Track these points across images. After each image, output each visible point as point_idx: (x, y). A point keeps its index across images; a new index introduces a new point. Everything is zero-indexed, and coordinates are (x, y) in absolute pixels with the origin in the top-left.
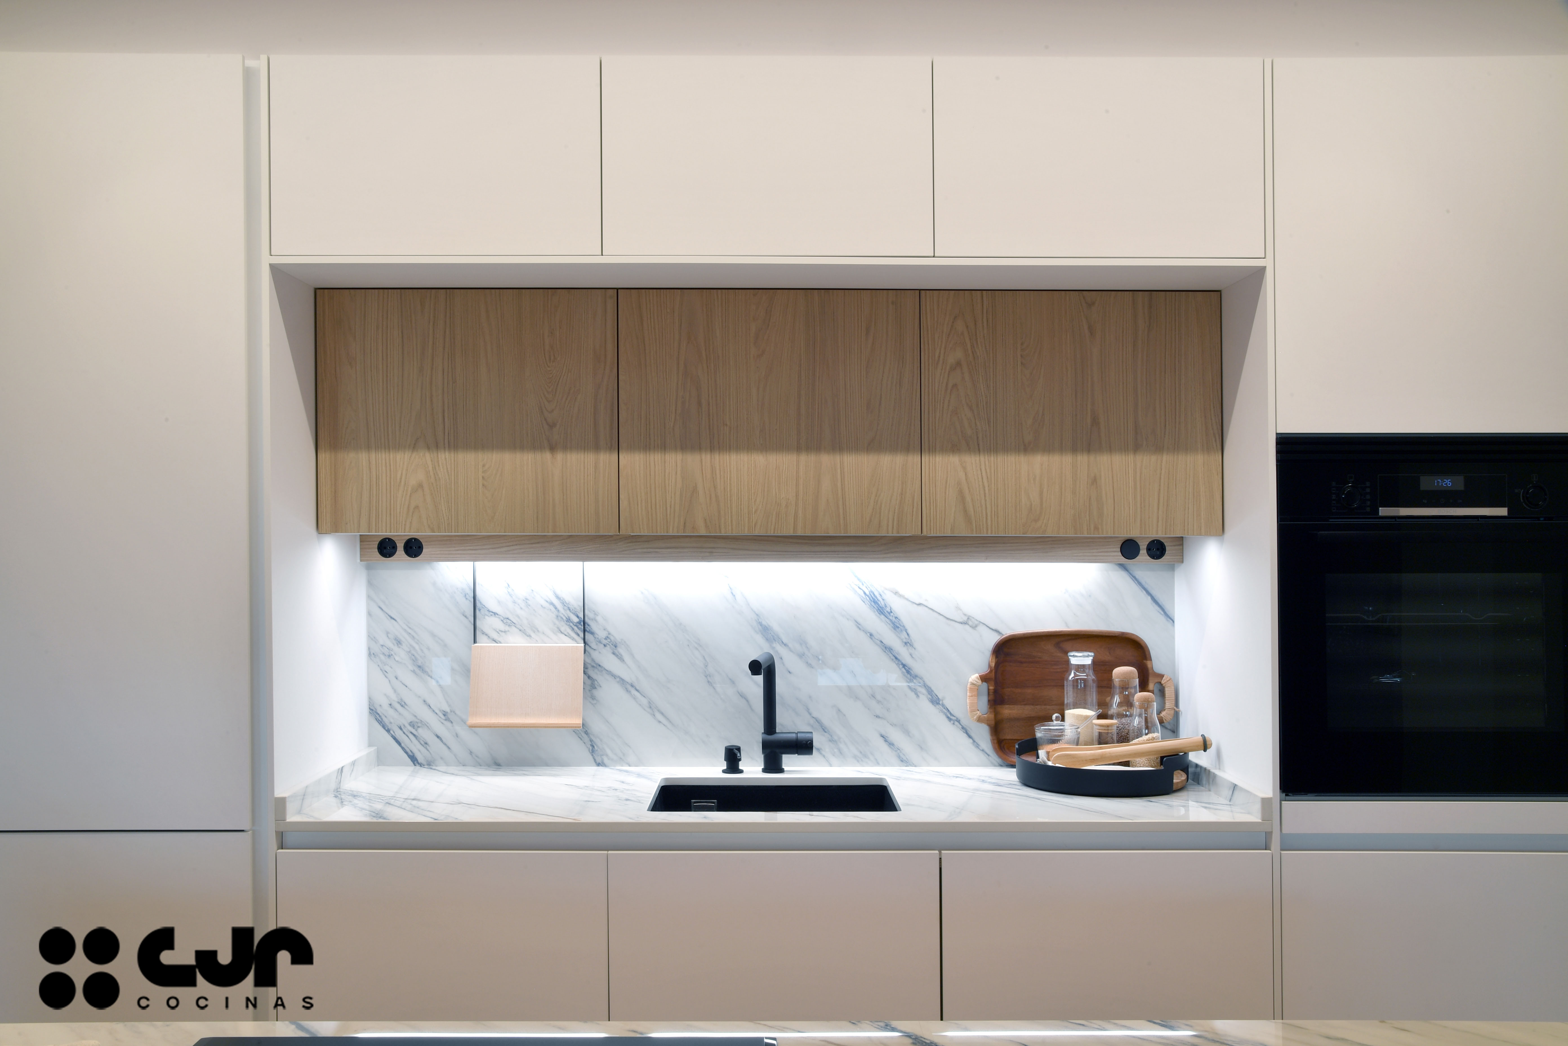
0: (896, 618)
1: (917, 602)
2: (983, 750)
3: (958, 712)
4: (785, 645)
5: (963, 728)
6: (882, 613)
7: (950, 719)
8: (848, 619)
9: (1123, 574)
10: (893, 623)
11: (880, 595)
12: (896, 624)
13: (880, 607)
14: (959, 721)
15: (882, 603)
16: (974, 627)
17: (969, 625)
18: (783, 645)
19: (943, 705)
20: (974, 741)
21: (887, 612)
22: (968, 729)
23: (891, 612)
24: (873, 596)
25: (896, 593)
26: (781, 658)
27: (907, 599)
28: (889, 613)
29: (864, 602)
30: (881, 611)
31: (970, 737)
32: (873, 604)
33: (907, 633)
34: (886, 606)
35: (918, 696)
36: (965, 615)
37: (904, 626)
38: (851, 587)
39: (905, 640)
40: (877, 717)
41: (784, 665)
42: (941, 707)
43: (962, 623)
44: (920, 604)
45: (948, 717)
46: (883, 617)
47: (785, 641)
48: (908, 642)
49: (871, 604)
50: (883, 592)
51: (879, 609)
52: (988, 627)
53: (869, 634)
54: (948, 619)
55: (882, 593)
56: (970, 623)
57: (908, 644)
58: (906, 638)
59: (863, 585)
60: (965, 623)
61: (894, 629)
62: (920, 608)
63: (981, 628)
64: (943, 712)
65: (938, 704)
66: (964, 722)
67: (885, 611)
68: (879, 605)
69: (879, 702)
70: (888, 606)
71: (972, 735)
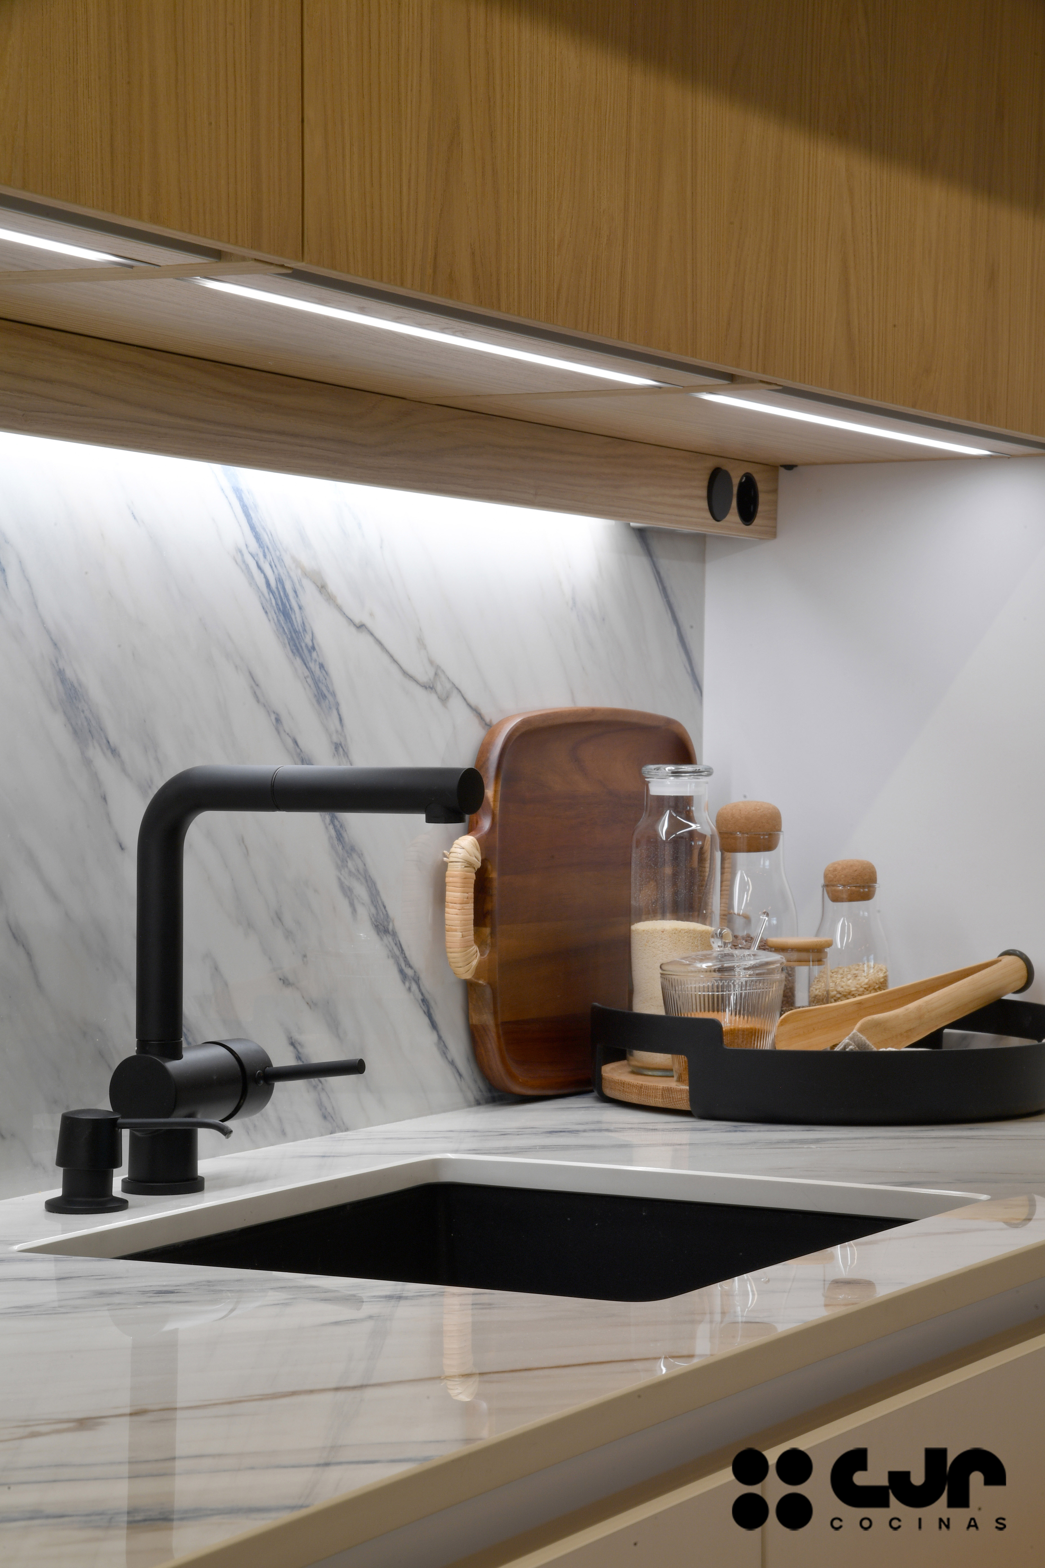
0: (322, 666)
1: (357, 620)
2: (452, 1063)
3: (418, 954)
4: (114, 751)
5: (424, 1001)
6: (298, 650)
7: (404, 976)
8: (236, 667)
9: (644, 561)
10: (316, 682)
11: (295, 592)
12: (320, 685)
13: (295, 631)
14: (417, 980)
15: (297, 617)
16: (444, 700)
17: (436, 693)
18: (109, 753)
19: (394, 934)
20: (440, 1037)
21: (307, 646)
22: (432, 1004)
23: (314, 648)
24: (282, 594)
25: (322, 588)
26: (105, 798)
27: (339, 609)
28: (310, 652)
29: (266, 612)
30: (295, 645)
31: (434, 1025)
32: (282, 618)
33: (339, 715)
34: (305, 630)
35: (354, 911)
36: (431, 662)
37: (334, 694)
38: (244, 562)
39: (335, 739)
40: (285, 981)
41: (110, 822)
42: (390, 939)
43: (426, 688)
44: (361, 627)
45: (401, 971)
46: (298, 662)
47: (114, 737)
48: (341, 744)
49: (278, 620)
50: (300, 582)
51: (292, 637)
52: (465, 699)
53: (273, 717)
54: (405, 673)
55: (298, 587)
56: (439, 688)
57: (341, 749)
58: (337, 732)
59: (265, 556)
60: (429, 687)
61: (319, 702)
62: (364, 639)
63: (455, 702)
64: (394, 957)
65: (386, 931)
66: (427, 983)
67: (303, 645)
68: (292, 625)
69: (289, 935)
70: (308, 628)
71: (438, 1018)
